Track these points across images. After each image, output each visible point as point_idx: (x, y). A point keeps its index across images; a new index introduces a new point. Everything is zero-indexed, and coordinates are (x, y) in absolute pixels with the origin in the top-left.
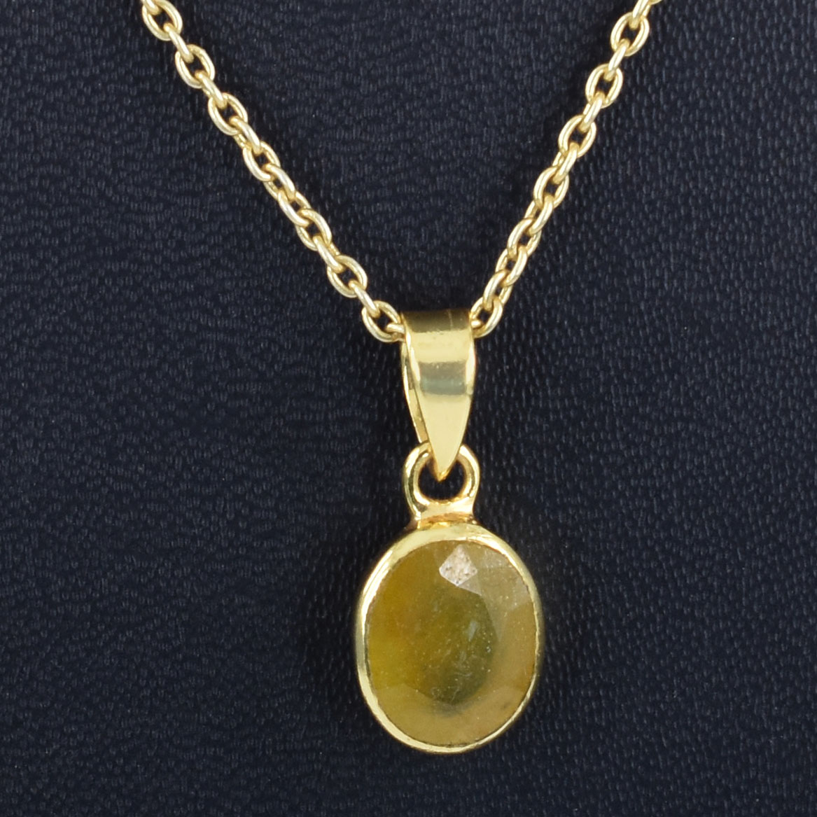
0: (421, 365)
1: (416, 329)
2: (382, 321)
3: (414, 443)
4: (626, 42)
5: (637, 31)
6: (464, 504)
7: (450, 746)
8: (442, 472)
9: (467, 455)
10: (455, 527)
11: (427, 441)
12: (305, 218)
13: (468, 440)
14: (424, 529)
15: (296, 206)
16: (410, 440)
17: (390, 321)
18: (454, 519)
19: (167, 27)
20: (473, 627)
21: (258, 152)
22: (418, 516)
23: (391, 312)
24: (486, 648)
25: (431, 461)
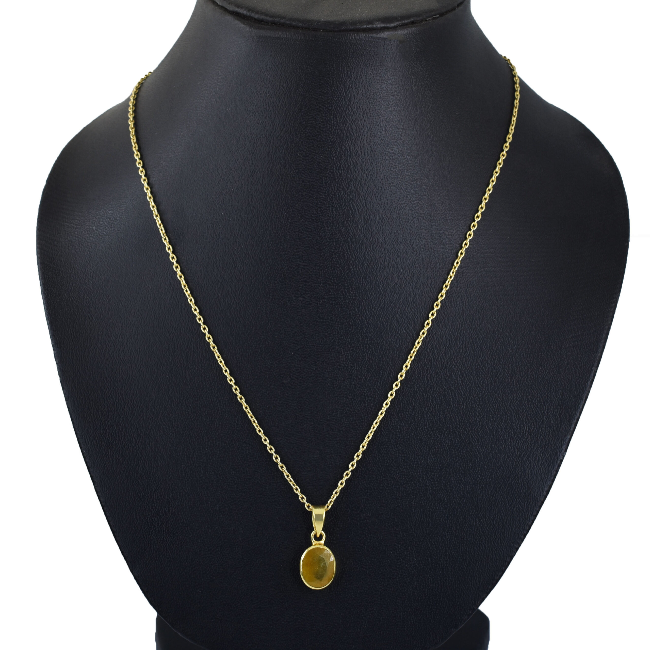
0: (315, 515)
1: (315, 508)
2: (309, 507)
3: (313, 530)
4: (357, 458)
5: (359, 455)
6: (322, 542)
7: (317, 588)
8: (318, 536)
9: (323, 532)
10: (321, 546)
11: (316, 530)
12: (295, 487)
13: (323, 530)
14: (314, 546)
15: (294, 485)
16: (312, 529)
17: (310, 507)
18: (320, 544)
19: (272, 451)
20: (322, 564)
21: (287, 474)
22: (313, 543)
23: (310, 505)
24: (324, 569)
25: (316, 533)
